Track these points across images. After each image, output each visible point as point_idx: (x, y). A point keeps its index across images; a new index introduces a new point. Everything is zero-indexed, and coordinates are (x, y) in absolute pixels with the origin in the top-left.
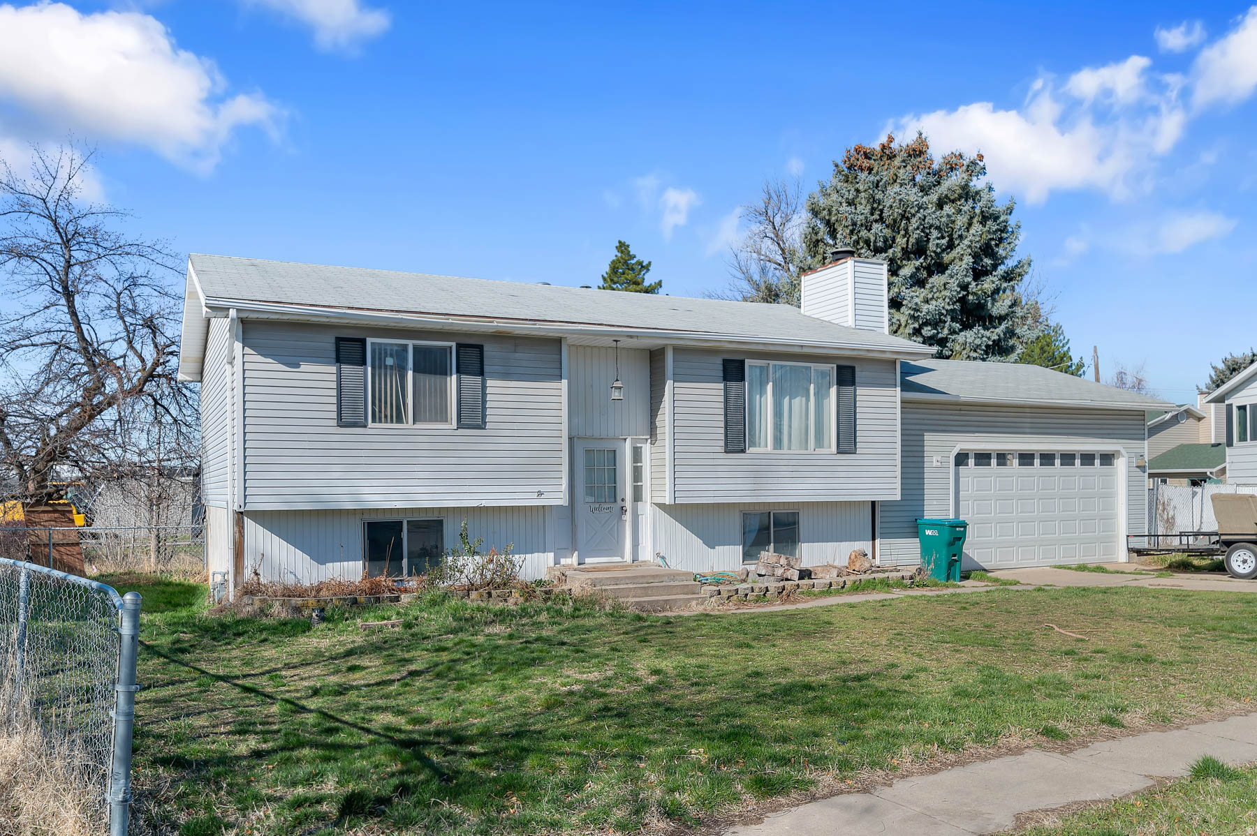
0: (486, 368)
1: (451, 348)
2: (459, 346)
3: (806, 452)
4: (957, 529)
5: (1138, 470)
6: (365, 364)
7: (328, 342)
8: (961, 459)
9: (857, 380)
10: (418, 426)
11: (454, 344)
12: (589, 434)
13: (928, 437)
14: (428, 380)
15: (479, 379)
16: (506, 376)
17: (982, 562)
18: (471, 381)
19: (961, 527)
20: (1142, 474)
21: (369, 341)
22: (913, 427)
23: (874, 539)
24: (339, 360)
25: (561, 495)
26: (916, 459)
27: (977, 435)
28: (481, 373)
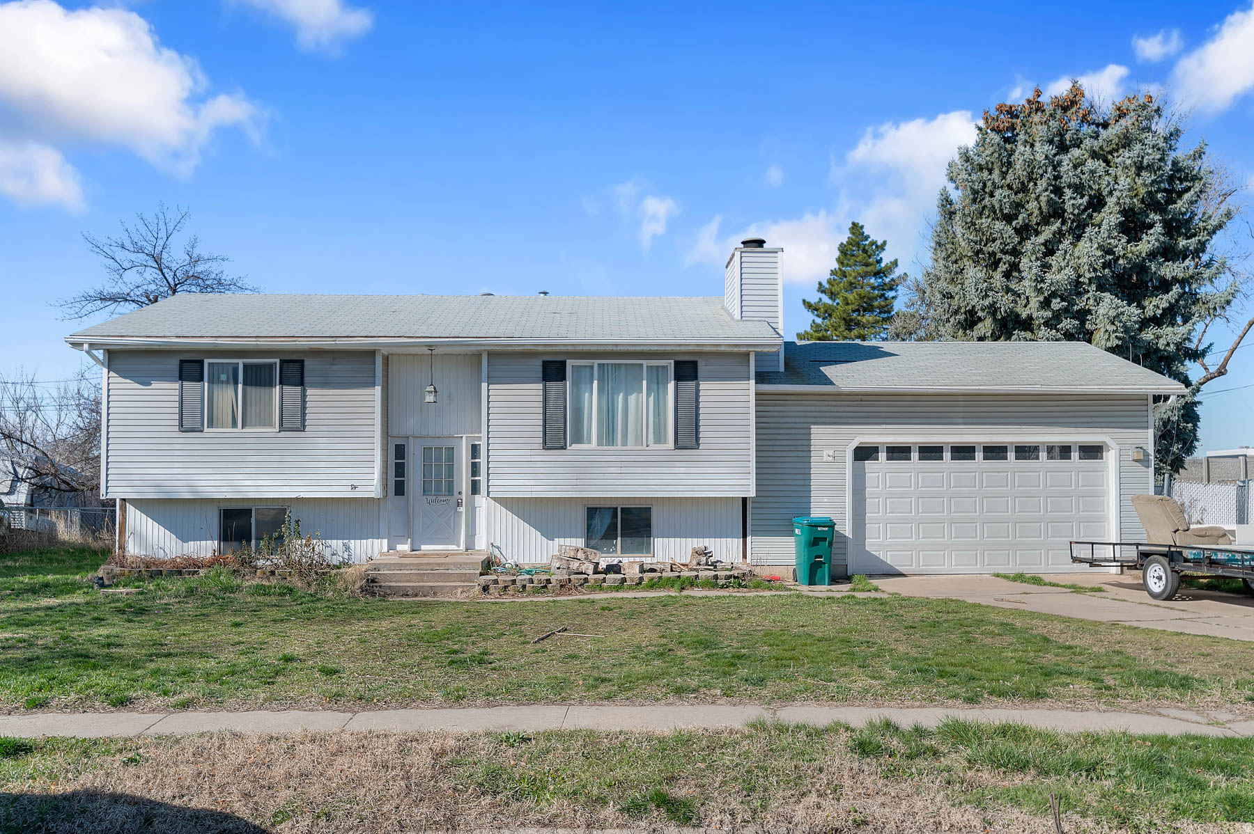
0: (306, 380)
1: (276, 364)
2: (282, 362)
3: (640, 448)
4: (819, 529)
5: (1138, 464)
6: (203, 380)
7: (174, 365)
8: (864, 453)
9: (700, 374)
10: (244, 430)
11: (278, 361)
12: (424, 433)
13: (815, 429)
14: (254, 391)
15: (299, 388)
16: (324, 385)
17: (896, 566)
18: (293, 391)
19: (824, 527)
20: (1145, 469)
21: (207, 361)
22: (798, 420)
23: (745, 536)
24: (182, 378)
25: (373, 488)
26: (801, 454)
27: (884, 426)
28: (302, 384)
